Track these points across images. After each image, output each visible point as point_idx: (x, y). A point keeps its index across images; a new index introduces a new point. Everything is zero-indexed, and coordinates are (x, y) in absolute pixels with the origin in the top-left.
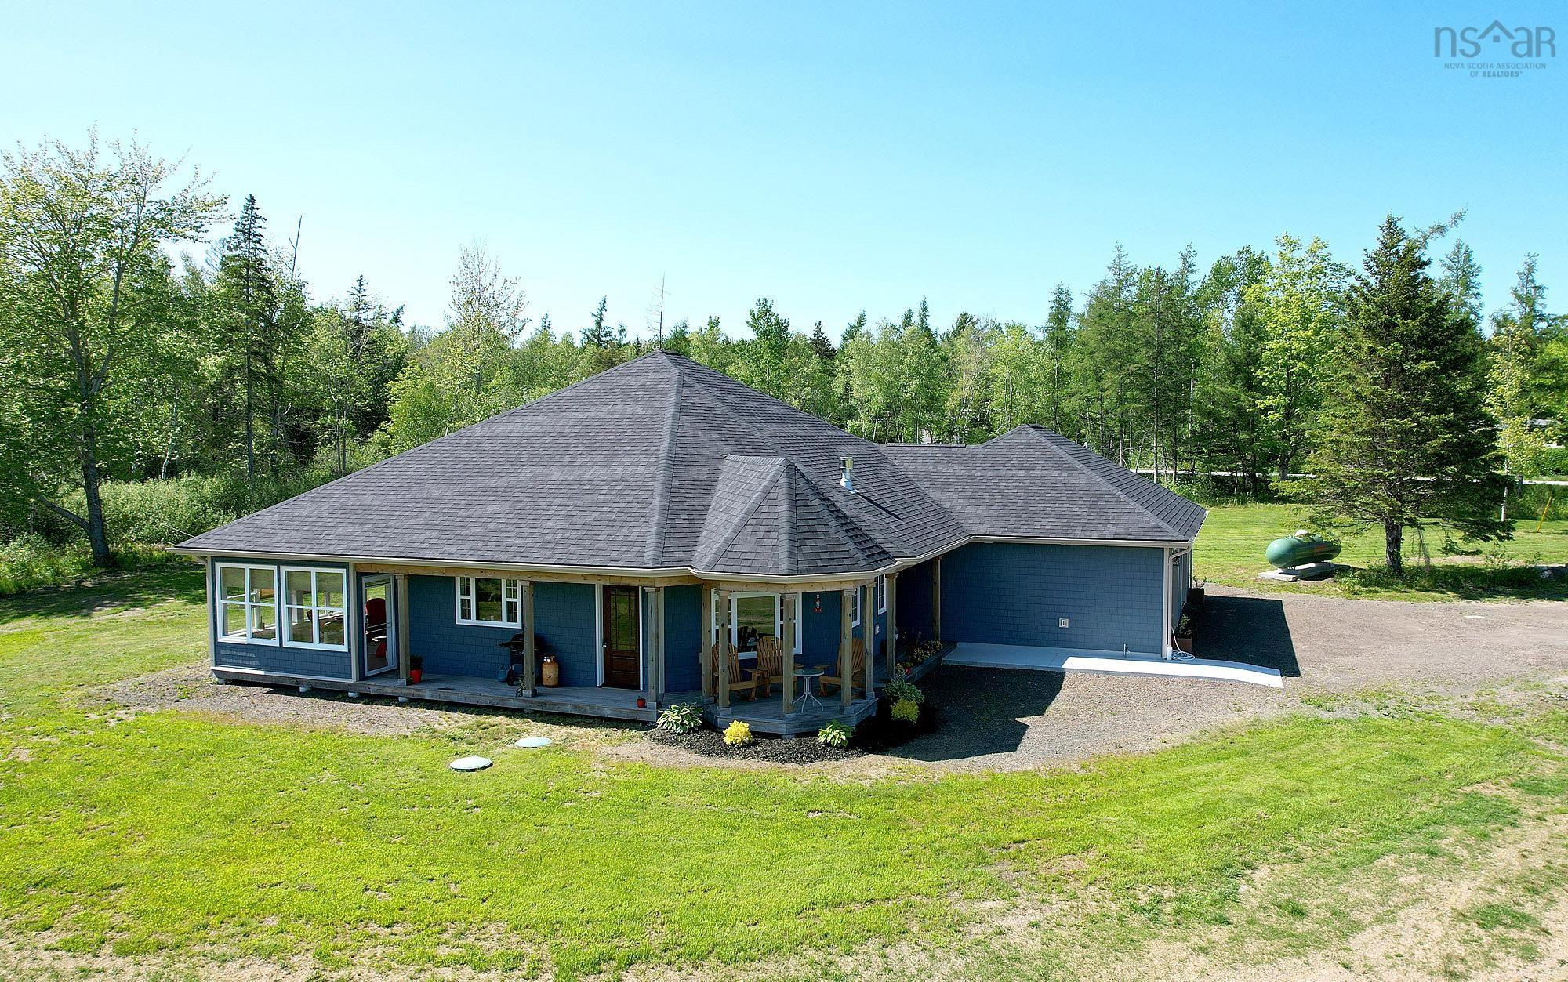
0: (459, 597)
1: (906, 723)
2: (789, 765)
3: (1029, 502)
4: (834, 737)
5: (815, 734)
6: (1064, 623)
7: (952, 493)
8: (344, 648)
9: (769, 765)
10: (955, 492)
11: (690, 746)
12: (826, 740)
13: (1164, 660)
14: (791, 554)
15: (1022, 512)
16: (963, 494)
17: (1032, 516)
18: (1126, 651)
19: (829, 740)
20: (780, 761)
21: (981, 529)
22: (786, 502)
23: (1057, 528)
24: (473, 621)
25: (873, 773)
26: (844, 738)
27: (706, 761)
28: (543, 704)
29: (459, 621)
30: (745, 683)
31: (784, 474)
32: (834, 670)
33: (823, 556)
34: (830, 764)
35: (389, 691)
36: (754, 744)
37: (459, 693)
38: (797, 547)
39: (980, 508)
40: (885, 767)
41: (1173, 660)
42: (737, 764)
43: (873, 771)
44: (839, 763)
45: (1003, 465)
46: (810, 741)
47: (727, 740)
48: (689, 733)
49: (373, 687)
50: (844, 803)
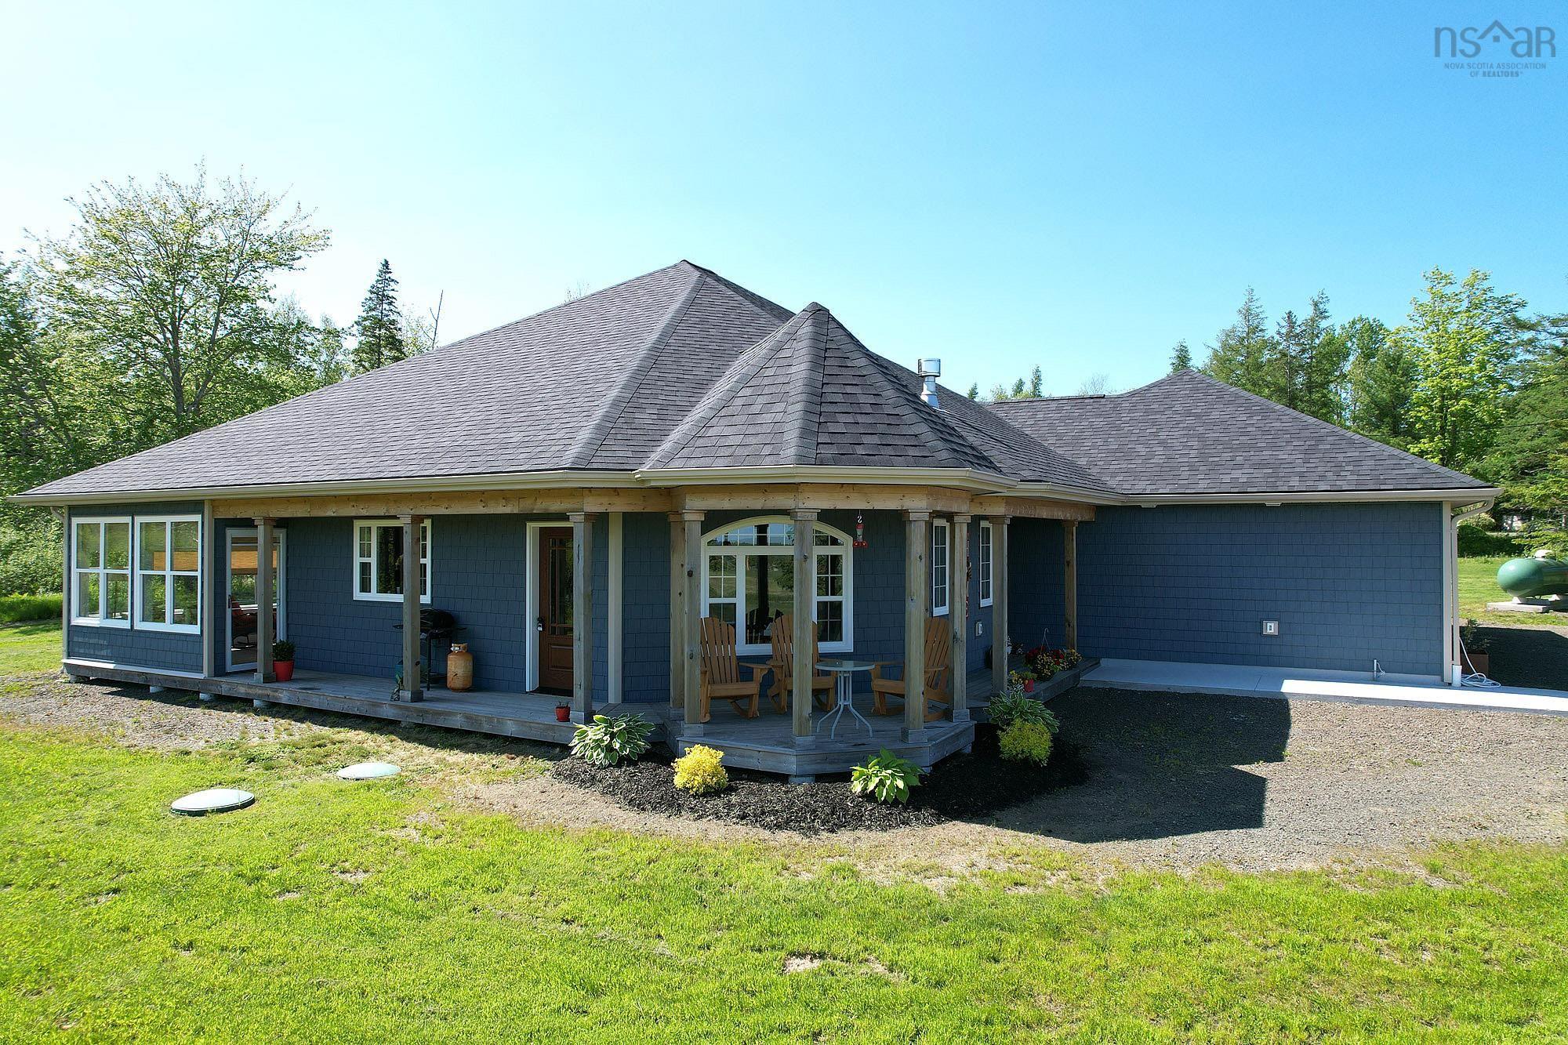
0: (357, 560)
1: (1026, 764)
2: (783, 836)
3: (1207, 451)
4: (881, 783)
5: (846, 777)
6: (1271, 628)
7: (1088, 448)
8: (194, 630)
9: (745, 834)
10: (1093, 447)
11: (611, 790)
12: (864, 789)
13: (1449, 685)
14: (805, 432)
15: (1198, 464)
16: (1104, 448)
17: (1215, 468)
18: (1379, 671)
19: (871, 787)
20: (764, 827)
21: (1136, 487)
22: (807, 358)
23: (1258, 480)
24: (374, 596)
25: (957, 862)
26: (900, 784)
27: (629, 820)
28: (423, 713)
29: (358, 595)
30: (740, 685)
31: (809, 322)
32: (897, 670)
33: (866, 439)
34: (867, 838)
35: (242, 691)
36: (730, 790)
37: (325, 696)
38: (820, 423)
39: (1133, 462)
40: (985, 850)
41: (1463, 687)
42: (685, 827)
43: (957, 857)
44: (886, 836)
45: (1162, 413)
46: (836, 789)
47: (679, 781)
48: (619, 765)
49: (225, 686)
50: (880, 934)
